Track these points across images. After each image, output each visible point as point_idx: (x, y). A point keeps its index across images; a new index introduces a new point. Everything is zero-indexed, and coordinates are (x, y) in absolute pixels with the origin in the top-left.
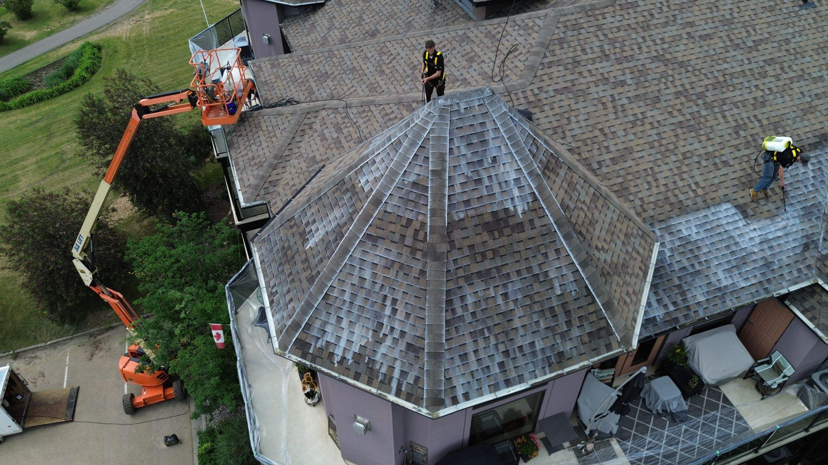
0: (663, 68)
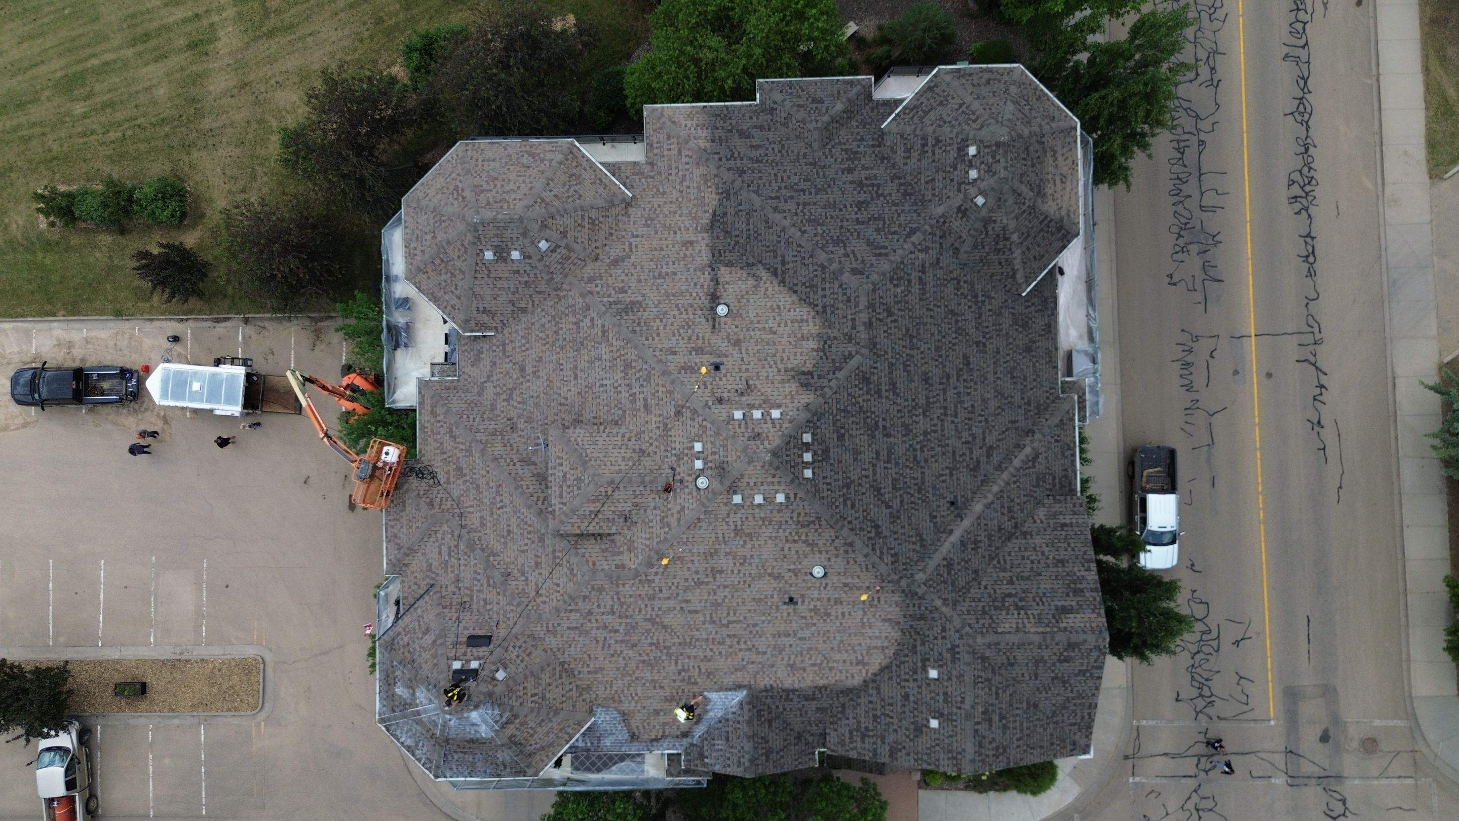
0: (650, 626)
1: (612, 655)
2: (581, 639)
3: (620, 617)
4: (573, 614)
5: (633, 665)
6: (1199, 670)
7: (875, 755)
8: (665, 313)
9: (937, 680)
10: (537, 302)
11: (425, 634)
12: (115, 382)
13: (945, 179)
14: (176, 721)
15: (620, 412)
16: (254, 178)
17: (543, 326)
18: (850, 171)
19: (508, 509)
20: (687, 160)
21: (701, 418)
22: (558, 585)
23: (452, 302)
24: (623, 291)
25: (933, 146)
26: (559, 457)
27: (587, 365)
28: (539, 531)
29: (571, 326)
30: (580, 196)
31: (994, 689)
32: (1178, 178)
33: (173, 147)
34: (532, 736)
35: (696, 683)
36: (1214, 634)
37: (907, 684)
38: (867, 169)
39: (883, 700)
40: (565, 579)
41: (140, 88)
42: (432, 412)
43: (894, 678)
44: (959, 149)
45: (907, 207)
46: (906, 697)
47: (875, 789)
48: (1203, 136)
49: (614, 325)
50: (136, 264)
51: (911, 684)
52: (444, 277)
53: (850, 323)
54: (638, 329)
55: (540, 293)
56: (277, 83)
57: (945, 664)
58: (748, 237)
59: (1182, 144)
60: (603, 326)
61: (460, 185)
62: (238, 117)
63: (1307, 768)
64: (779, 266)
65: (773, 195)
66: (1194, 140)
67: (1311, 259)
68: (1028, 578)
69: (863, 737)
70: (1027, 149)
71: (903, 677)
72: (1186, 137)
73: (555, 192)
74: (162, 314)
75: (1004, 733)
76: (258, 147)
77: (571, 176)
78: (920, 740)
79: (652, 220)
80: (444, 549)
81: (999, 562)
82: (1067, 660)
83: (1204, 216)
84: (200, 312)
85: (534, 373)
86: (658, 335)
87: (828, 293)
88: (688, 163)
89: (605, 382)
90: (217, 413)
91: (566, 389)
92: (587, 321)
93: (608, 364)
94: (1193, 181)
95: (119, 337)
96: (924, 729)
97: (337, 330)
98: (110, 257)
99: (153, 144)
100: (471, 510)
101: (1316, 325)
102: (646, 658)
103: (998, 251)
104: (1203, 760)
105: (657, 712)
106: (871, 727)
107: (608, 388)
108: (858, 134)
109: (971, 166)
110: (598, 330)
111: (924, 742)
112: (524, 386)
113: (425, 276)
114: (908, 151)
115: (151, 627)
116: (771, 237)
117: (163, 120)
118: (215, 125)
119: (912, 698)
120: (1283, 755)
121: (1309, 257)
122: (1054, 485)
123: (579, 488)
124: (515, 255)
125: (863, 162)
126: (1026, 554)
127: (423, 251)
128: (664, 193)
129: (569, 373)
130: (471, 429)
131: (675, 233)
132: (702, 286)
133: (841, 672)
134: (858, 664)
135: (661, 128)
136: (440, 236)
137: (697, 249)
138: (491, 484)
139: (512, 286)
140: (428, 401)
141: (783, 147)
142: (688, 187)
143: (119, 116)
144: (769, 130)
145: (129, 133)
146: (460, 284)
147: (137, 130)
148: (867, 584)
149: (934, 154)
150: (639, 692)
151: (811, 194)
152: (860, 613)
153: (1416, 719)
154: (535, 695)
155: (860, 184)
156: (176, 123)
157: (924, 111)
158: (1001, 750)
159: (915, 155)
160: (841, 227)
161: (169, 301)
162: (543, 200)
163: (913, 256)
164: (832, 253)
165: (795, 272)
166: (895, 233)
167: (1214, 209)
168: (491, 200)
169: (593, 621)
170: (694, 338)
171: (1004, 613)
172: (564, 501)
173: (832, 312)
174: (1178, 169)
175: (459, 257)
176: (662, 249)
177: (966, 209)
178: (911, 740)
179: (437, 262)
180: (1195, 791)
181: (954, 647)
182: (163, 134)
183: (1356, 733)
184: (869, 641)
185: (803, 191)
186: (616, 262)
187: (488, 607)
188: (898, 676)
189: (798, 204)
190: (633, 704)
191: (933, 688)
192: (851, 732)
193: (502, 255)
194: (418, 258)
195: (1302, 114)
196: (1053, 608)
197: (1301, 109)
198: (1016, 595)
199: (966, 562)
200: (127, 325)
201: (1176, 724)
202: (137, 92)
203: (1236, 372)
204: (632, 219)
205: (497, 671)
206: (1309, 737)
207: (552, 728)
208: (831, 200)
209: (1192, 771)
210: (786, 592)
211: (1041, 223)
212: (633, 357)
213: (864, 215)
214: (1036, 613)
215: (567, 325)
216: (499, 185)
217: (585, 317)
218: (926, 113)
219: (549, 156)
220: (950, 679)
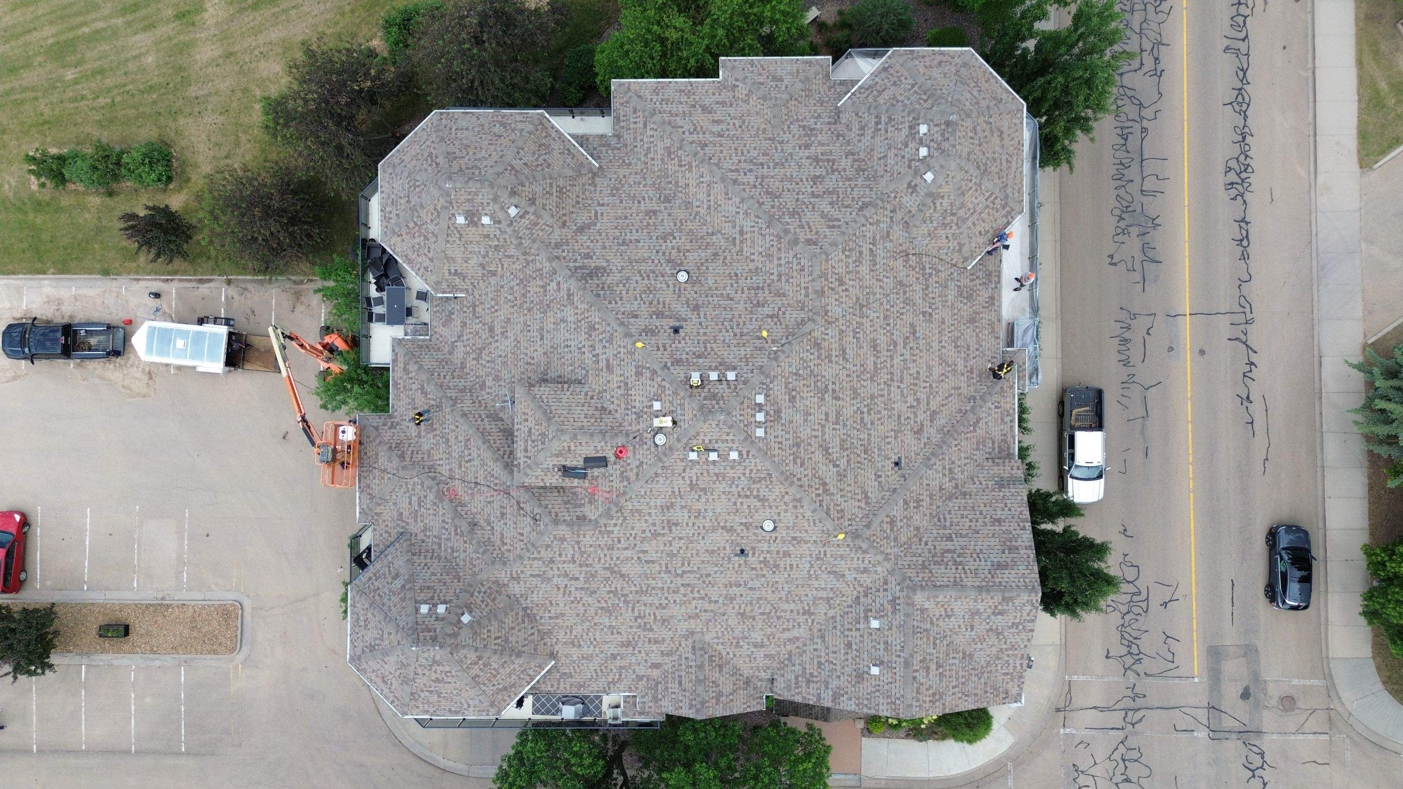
0: (609, 575)
1: (572, 602)
2: (543, 586)
3: (581, 566)
4: (536, 562)
5: (591, 611)
6: (1128, 629)
7: (819, 698)
8: (628, 279)
9: (879, 629)
10: (506, 266)
11: (394, 578)
12: (102, 338)
13: (896, 155)
14: (158, 663)
15: (584, 372)
16: (238, 144)
17: (512, 288)
18: (807, 146)
19: (476, 463)
20: (652, 132)
21: (660, 379)
22: (522, 535)
23: (425, 265)
24: (588, 256)
25: (886, 124)
26: (524, 413)
27: (553, 326)
28: (505, 483)
29: (539, 289)
30: (549, 165)
31: (932, 639)
32: (1121, 164)
33: (160, 114)
34: (495, 676)
35: (651, 630)
36: (1144, 595)
37: (850, 633)
38: (823, 145)
39: (827, 648)
40: (529, 529)
41: (129, 56)
42: (405, 369)
43: (839, 627)
44: (911, 127)
45: (860, 182)
46: (849, 645)
47: (819, 734)
48: (1145, 124)
49: (579, 289)
50: (123, 225)
51: (854, 633)
52: (417, 240)
53: (803, 292)
54: (602, 293)
55: (509, 257)
56: (261, 53)
57: (887, 615)
58: (709, 208)
59: (1125, 131)
60: (569, 290)
61: (434, 152)
62: (224, 86)
63: (1228, 723)
64: (738, 236)
65: (733, 168)
66: (1137, 126)
67: (1245, 243)
68: (966, 536)
69: (808, 682)
70: (975, 128)
71: (846, 626)
72: (1130, 124)
73: (525, 160)
74: (149, 274)
75: (941, 681)
76: (243, 115)
77: (541, 145)
78: (861, 686)
79: (618, 189)
80: (414, 498)
81: (939, 520)
82: (1001, 613)
83: (1145, 200)
84: (185, 273)
85: (502, 333)
86: (621, 299)
87: (783, 262)
88: (652, 136)
89: (569, 343)
90: (199, 369)
91: (532, 349)
92: (554, 285)
93: (573, 326)
94: (1135, 167)
95: (107, 295)
96: (865, 676)
97: (316, 291)
98: (99, 218)
99: (141, 110)
100: (441, 462)
101: (1248, 306)
102: (604, 605)
103: (945, 225)
104: (1130, 713)
105: (614, 657)
106: (815, 674)
107: (573, 348)
108: (815, 111)
109: (921, 143)
110: (564, 293)
111: (865, 688)
112: (493, 345)
113: (399, 239)
114: (862, 128)
115: (135, 572)
116: (731, 209)
117: (151, 87)
118: (201, 93)
119: (854, 647)
120: (1206, 711)
121: (1243, 241)
122: (993, 449)
123: (543, 443)
124: (486, 220)
125: (819, 138)
126: (966, 513)
127: (397, 215)
128: (630, 164)
129: (535, 334)
130: (441, 386)
131: (639, 202)
132: (664, 253)
133: (788, 621)
134: (804, 614)
135: (628, 102)
136: (414, 200)
137: (660, 218)
138: (460, 438)
139: (483, 251)
140: (401, 359)
141: (744, 122)
142: (653, 159)
143: (109, 82)
144: (731, 105)
145: (118, 99)
146: (432, 247)
147: (126, 96)
148: (814, 538)
149: (887, 131)
150: (597, 637)
151: (769, 167)
152: (808, 566)
153: (1332, 679)
154: (498, 638)
155: (817, 160)
156: (163, 90)
157: (878, 91)
158: (937, 697)
159: (869, 132)
160: (797, 200)
161: (154, 261)
162: (513, 168)
163: (864, 229)
164: (788, 224)
165: (753, 242)
166: (848, 206)
167: (1154, 193)
168: (464, 167)
169: (555, 569)
170: (655, 302)
171: (943, 567)
172: (529, 454)
173: (787, 281)
174: (1121, 154)
175: (432, 221)
176: (626, 218)
177: (916, 185)
178: (853, 686)
179: (411, 225)
180: (1122, 742)
181: (895, 599)
182: (150, 100)
183: (1275, 691)
184: (815, 592)
185: (762, 164)
186: (582, 229)
187: (455, 554)
188: (843, 626)
189: (757, 178)
190: (592, 648)
191: (874, 637)
192: (797, 678)
193: (473, 218)
194: (393, 221)
195: (1240, 104)
196: (989, 563)
197: (1240, 99)
198: (954, 551)
199: (909, 519)
200: (115, 284)
201: (1106, 679)
202: (127, 60)
203: (1171, 349)
204: (598, 189)
205: (463, 614)
206: (1231, 692)
207: (514, 669)
208: (788, 174)
209: (1120, 723)
210: (738, 544)
211: (987, 200)
212: (597, 320)
213: (820, 189)
214: (972, 568)
215: (534, 288)
216: (471, 153)
217: (552, 281)
218: (880, 92)
219: (520, 126)
220: (890, 629)
